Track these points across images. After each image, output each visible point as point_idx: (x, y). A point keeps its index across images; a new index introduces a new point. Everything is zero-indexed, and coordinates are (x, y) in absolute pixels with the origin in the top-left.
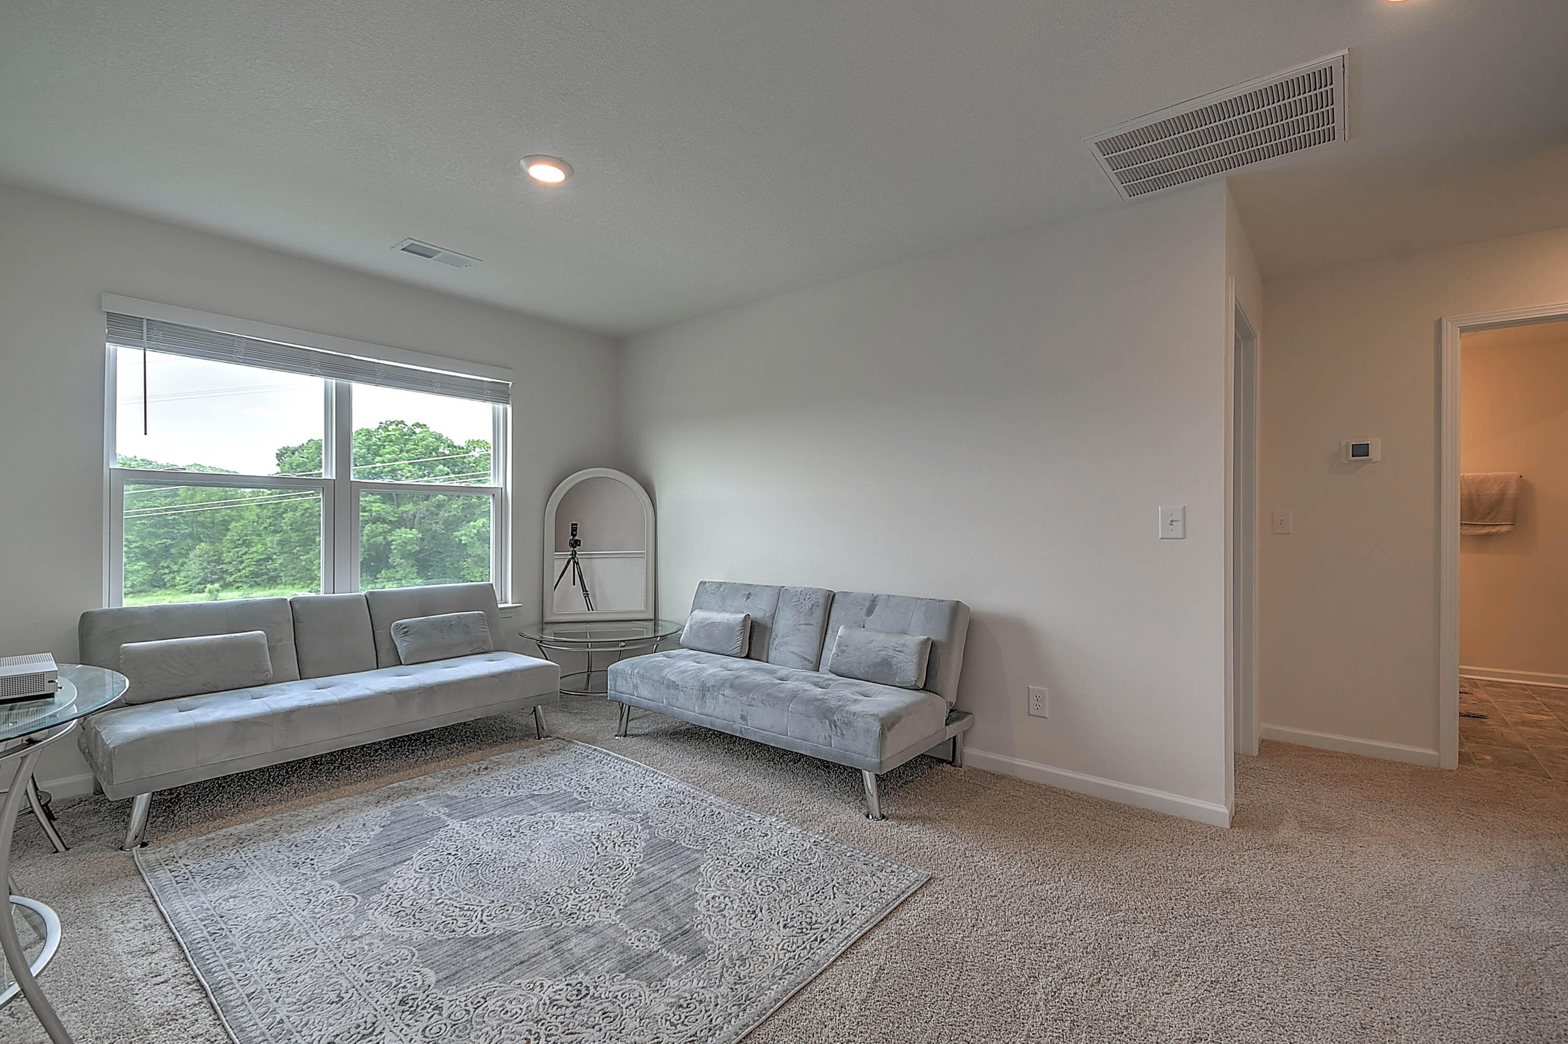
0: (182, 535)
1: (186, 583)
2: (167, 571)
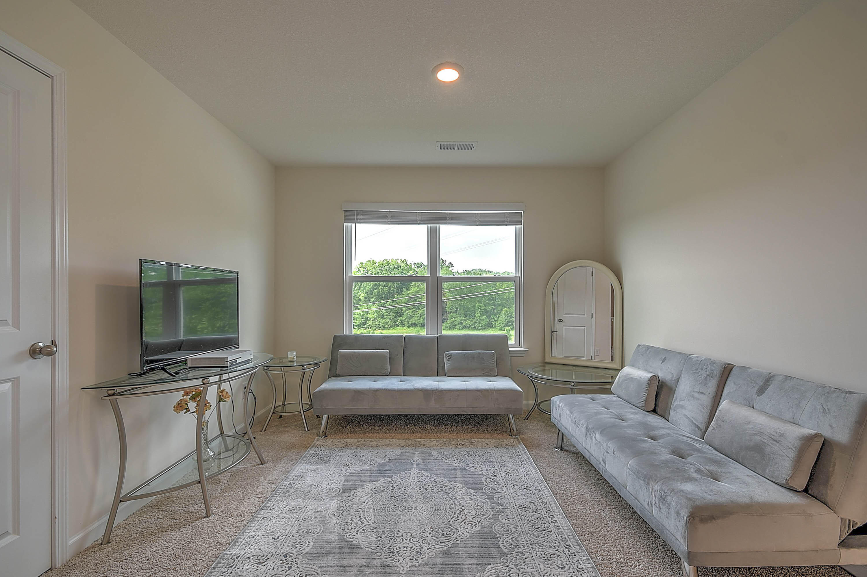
0: (498, 304)
1: (500, 326)
2: (493, 320)
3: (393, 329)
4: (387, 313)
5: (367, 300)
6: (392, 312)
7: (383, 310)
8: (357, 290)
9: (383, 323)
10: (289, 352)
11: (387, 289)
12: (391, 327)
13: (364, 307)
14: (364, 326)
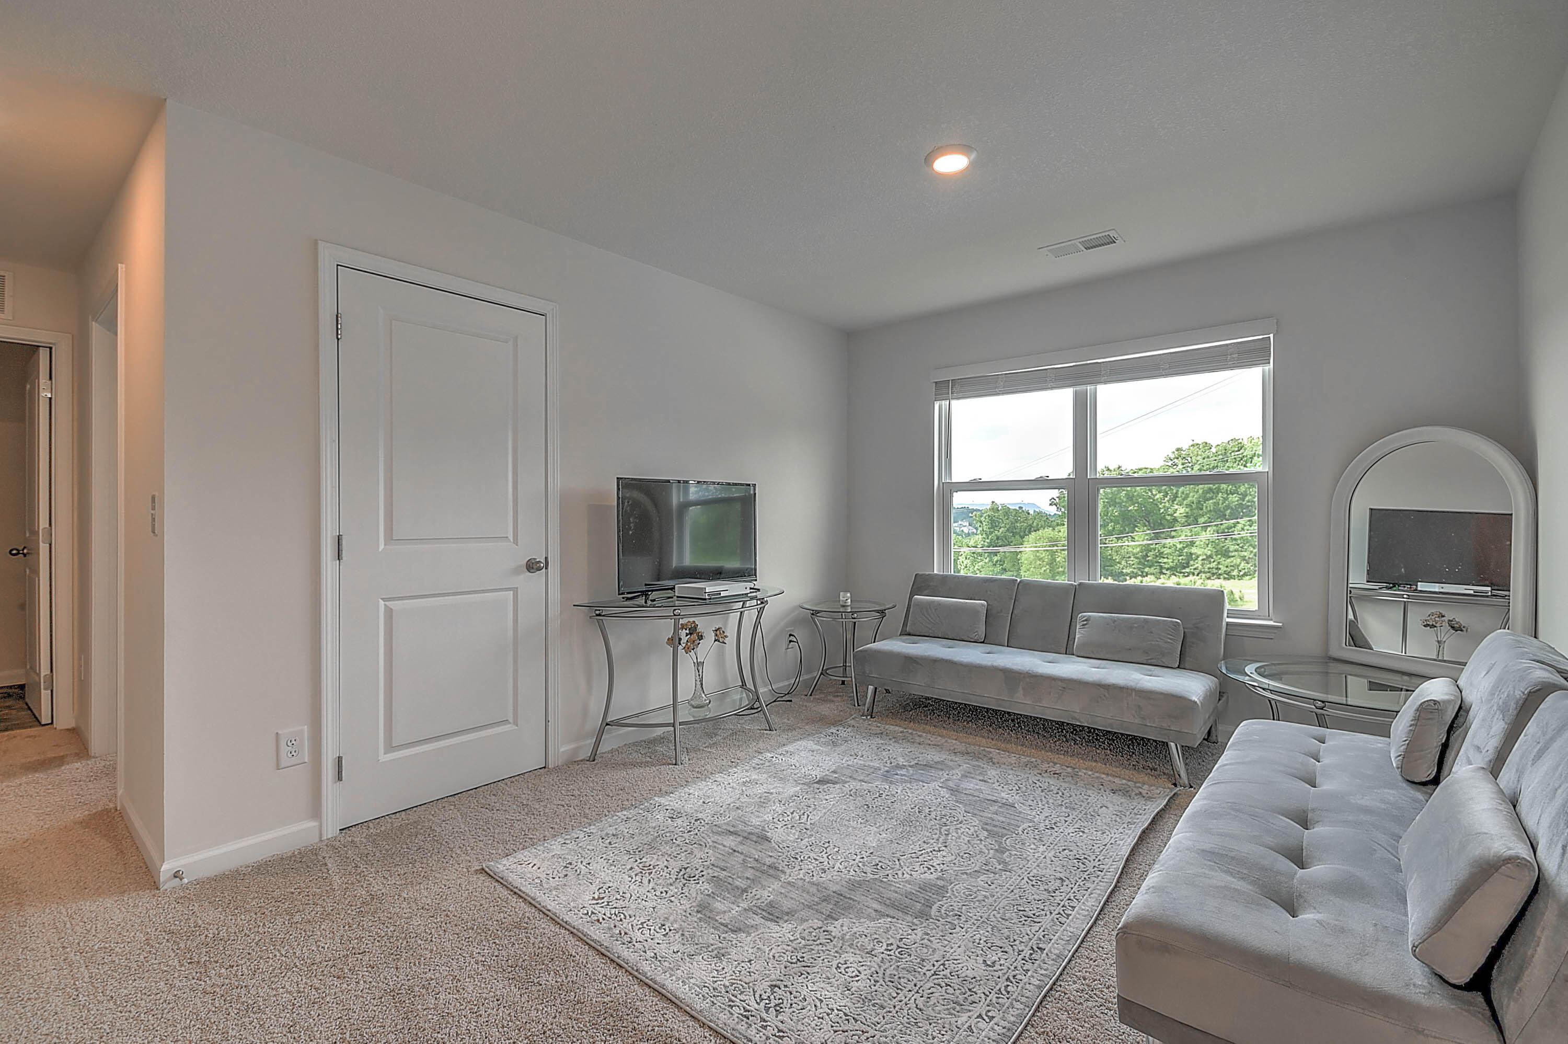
3: (1251, 579)
4: (1237, 547)
5: (1192, 520)
6: (1247, 545)
7: (1226, 539)
8: (1168, 501)
9: (1227, 567)
10: (841, 593)
11: (1237, 499)
12: (1245, 575)
13: (1184, 534)
14: (1184, 571)
